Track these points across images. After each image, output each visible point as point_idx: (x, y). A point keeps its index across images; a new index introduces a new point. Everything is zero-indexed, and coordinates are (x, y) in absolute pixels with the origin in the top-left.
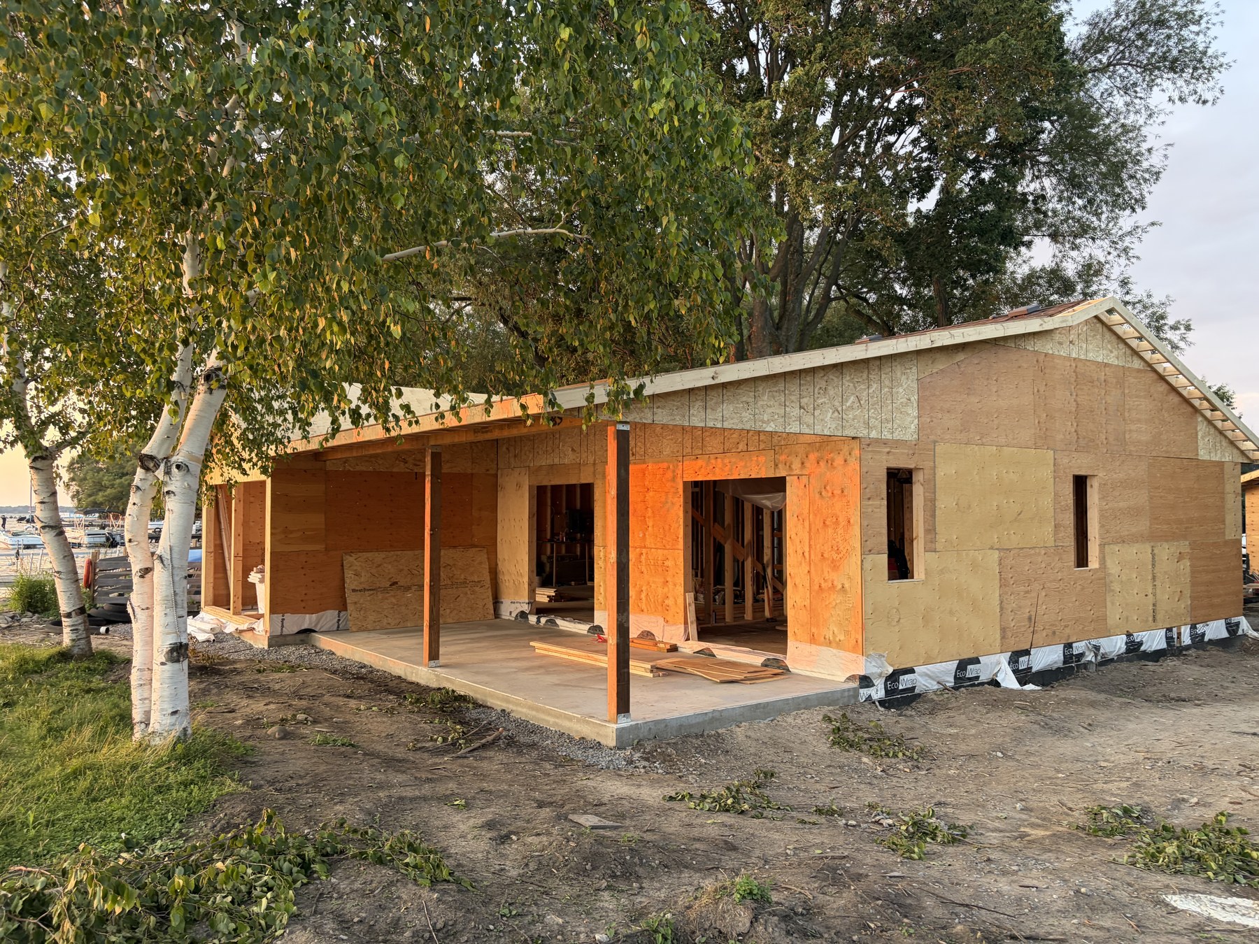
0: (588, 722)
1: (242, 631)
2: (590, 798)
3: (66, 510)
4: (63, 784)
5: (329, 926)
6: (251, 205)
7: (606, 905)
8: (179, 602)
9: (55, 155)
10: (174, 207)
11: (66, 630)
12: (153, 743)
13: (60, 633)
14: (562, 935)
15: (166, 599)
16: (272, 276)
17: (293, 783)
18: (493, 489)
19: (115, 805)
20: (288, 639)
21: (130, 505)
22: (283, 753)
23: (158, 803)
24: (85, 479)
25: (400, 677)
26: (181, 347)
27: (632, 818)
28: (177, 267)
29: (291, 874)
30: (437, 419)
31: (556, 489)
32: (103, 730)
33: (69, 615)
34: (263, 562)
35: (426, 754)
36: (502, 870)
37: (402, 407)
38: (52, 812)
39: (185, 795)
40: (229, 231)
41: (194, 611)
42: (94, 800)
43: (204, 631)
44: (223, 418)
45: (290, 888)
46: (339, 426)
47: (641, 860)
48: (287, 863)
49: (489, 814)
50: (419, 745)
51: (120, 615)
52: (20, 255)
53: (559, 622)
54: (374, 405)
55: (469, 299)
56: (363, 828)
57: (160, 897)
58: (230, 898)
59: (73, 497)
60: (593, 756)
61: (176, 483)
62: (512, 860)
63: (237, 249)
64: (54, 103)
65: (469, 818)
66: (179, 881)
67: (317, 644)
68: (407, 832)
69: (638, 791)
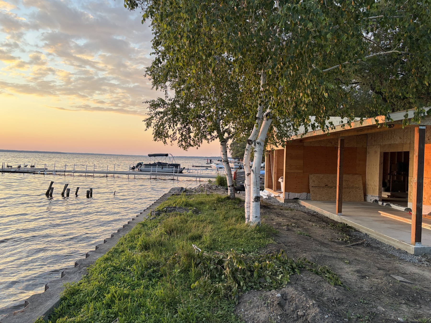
0: (402, 243)
1: (276, 197)
2: (401, 271)
3: (229, 158)
4: (228, 233)
5: (300, 289)
6: (280, 59)
7: (404, 309)
8: (258, 184)
9: (228, 53)
10: (258, 63)
11: (229, 191)
12: (250, 225)
13: (227, 192)
14: (384, 314)
15: (254, 183)
16: (285, 81)
17: (290, 244)
18: (365, 153)
19: (240, 241)
20: (291, 200)
21: (245, 155)
22: (287, 235)
23: (251, 242)
24: (234, 149)
25: (327, 217)
26: (259, 107)
27: (419, 281)
28: (259, 81)
29: (289, 270)
30: (342, 127)
31: (392, 153)
32: (238, 220)
33: (229, 187)
34: (283, 176)
35: (335, 243)
36: (362, 287)
37: (329, 123)
38: (225, 239)
39: (259, 241)
40: (273, 68)
41: (262, 189)
42: (235, 238)
43: (265, 196)
44: (271, 129)
45: (288, 274)
46: (308, 130)
47: (421, 297)
48: (287, 267)
49: (358, 267)
50: (333, 240)
51: (242, 189)
52: (219, 83)
53: (392, 205)
54: (319, 122)
55: (358, 83)
56: (311, 262)
57: (252, 268)
58: (270, 273)
59: (231, 154)
60: (403, 256)
61: (257, 148)
62: (366, 285)
63: (276, 73)
64: (227, 38)
65: (350, 267)
66: (256, 264)
67: (300, 203)
68: (327, 266)
69: (423, 272)
